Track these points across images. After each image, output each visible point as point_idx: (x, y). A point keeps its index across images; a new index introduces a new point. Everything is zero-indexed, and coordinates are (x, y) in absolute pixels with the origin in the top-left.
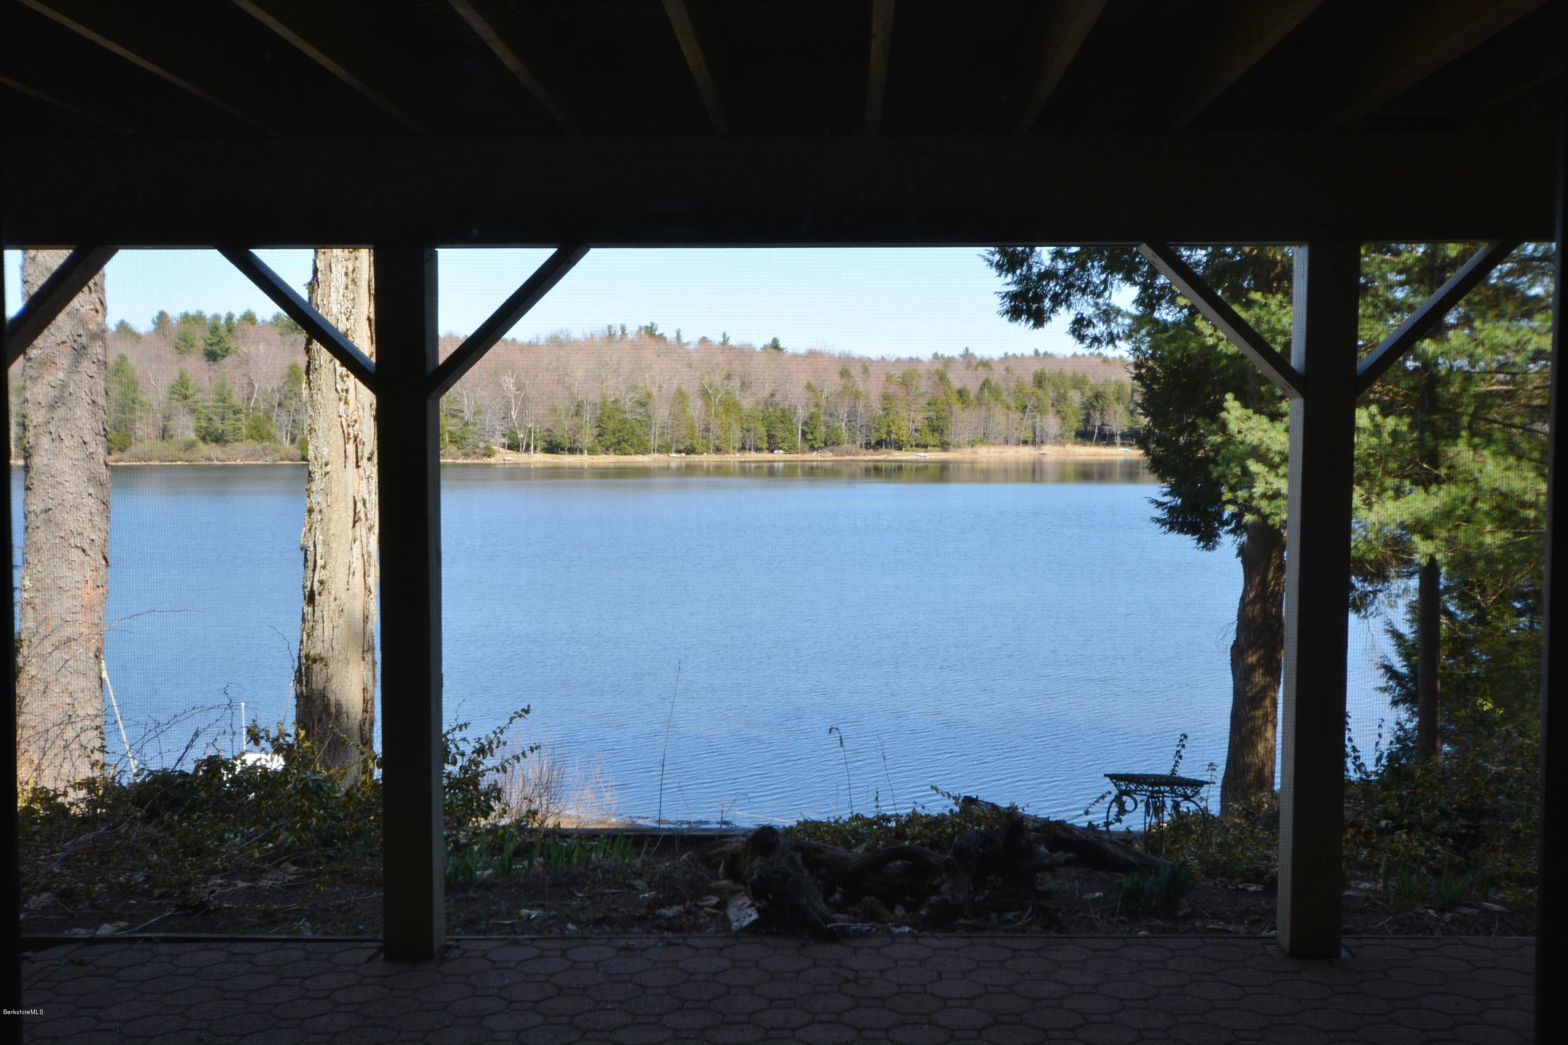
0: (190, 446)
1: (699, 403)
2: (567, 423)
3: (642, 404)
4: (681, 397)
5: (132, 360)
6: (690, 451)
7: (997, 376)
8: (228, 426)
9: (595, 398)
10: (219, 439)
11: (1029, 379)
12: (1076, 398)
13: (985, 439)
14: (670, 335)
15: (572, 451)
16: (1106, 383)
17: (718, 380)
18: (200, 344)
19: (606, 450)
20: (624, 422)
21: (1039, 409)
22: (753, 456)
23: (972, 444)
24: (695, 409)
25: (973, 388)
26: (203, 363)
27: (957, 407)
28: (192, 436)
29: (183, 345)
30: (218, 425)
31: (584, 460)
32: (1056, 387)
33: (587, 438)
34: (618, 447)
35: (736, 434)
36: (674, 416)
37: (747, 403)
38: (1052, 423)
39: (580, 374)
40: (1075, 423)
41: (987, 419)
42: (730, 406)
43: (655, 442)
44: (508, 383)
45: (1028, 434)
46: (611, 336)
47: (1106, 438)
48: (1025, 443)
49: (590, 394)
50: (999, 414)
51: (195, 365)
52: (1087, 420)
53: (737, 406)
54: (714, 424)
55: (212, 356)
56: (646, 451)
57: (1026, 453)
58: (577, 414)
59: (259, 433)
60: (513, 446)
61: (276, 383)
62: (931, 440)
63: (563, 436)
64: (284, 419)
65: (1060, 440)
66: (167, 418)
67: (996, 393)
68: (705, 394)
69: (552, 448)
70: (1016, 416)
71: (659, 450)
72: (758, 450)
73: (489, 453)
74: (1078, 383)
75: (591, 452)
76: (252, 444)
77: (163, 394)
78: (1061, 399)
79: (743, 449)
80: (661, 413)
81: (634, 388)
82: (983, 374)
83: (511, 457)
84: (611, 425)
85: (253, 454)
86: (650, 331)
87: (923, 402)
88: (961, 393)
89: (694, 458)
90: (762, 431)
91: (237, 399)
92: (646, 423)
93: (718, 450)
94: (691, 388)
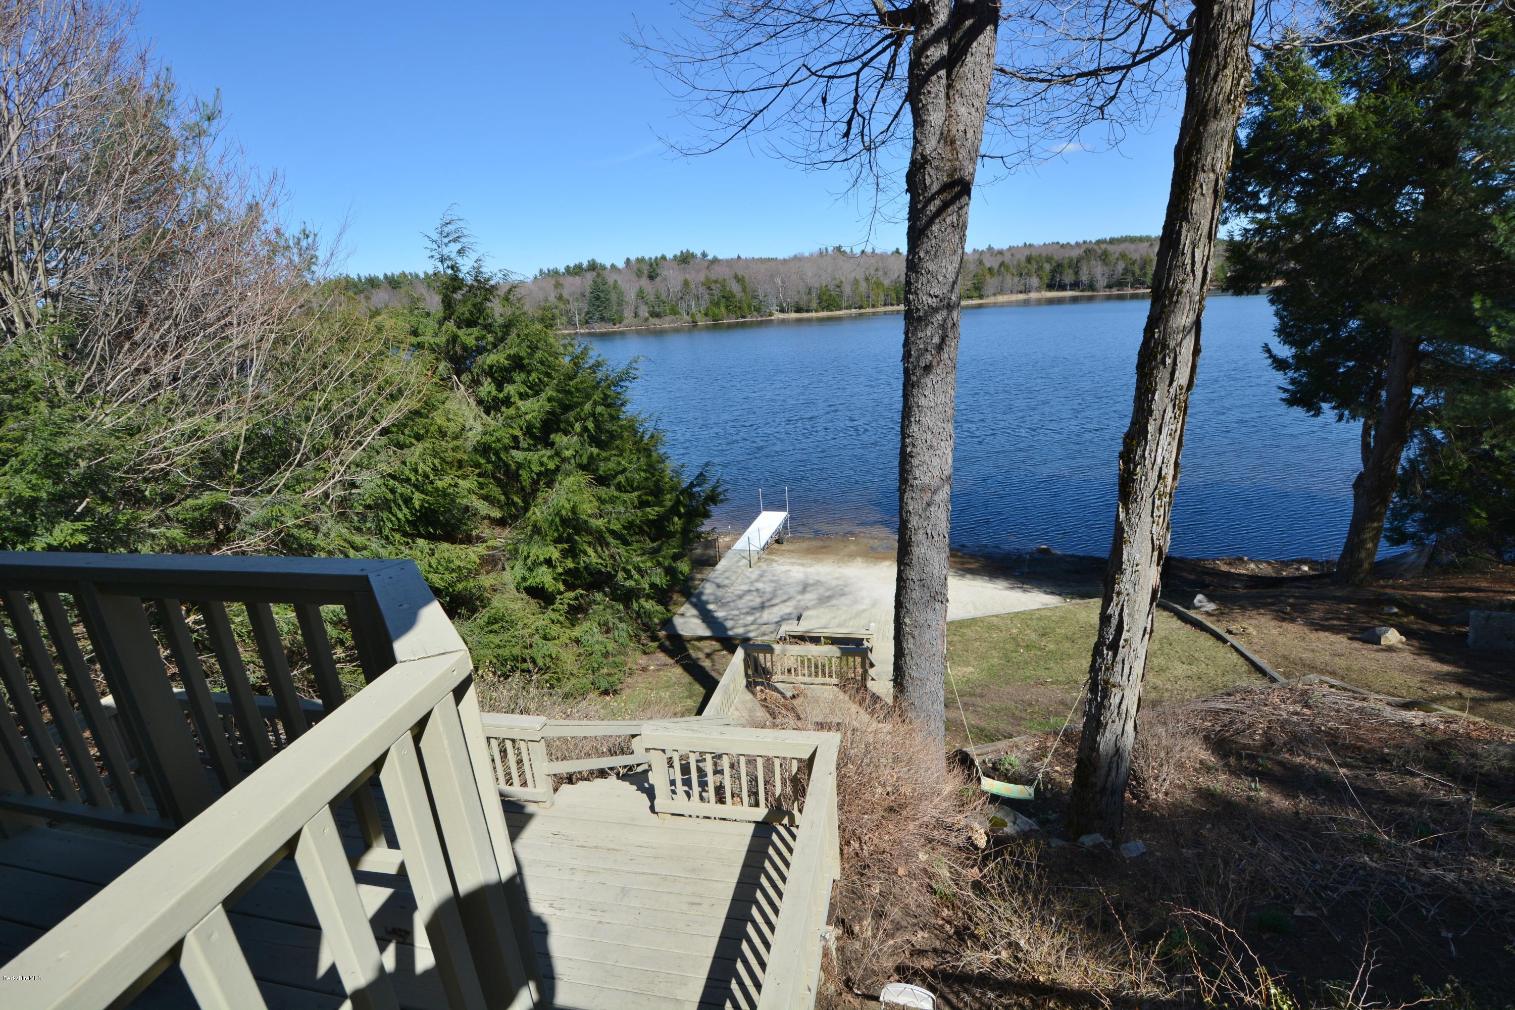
0: (646, 320)
1: (864, 284)
2: (805, 298)
3: (838, 287)
4: (856, 282)
5: (620, 282)
6: (861, 307)
7: (1007, 258)
8: (661, 310)
9: (817, 285)
10: (657, 315)
11: (1023, 259)
12: (1047, 267)
13: (1001, 292)
14: (848, 250)
15: (807, 311)
16: (1064, 258)
17: (872, 272)
18: (646, 272)
19: (823, 310)
20: (830, 296)
21: (1029, 274)
22: (890, 308)
23: (995, 295)
24: (863, 286)
25: (996, 266)
26: (648, 281)
27: (988, 277)
28: (647, 315)
29: (639, 274)
30: (657, 309)
31: (814, 315)
32: (1037, 262)
33: (814, 305)
34: (828, 308)
35: (882, 298)
36: (853, 291)
37: (886, 282)
38: (1035, 281)
39: (809, 274)
40: (1046, 280)
41: (1002, 282)
42: (879, 284)
43: (844, 304)
44: (778, 281)
45: (1022, 288)
46: (821, 253)
47: (1062, 288)
48: (1021, 292)
49: (814, 282)
50: (1008, 278)
51: (645, 282)
52: (1053, 278)
53: (882, 284)
54: (872, 293)
55: (652, 278)
56: (840, 309)
57: (1022, 297)
58: (809, 293)
59: (674, 312)
60: (782, 311)
61: (679, 288)
62: (975, 294)
63: (803, 304)
64: (684, 305)
65: (1039, 289)
66: (636, 308)
67: (1007, 268)
68: (867, 279)
69: (798, 310)
70: (1016, 279)
71: (847, 308)
72: (892, 305)
73: (771, 315)
74: (1049, 259)
75: (816, 311)
76: (672, 317)
77: (633, 296)
78: (1040, 268)
79: (885, 305)
80: (847, 290)
81: (834, 279)
82: (999, 259)
83: (781, 316)
84: (825, 298)
85: (673, 321)
86: (838, 249)
87: (971, 276)
88: (990, 269)
89: (863, 311)
90: (894, 295)
91: (663, 297)
92: (840, 295)
93: (873, 306)
94: (860, 277)
